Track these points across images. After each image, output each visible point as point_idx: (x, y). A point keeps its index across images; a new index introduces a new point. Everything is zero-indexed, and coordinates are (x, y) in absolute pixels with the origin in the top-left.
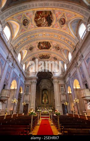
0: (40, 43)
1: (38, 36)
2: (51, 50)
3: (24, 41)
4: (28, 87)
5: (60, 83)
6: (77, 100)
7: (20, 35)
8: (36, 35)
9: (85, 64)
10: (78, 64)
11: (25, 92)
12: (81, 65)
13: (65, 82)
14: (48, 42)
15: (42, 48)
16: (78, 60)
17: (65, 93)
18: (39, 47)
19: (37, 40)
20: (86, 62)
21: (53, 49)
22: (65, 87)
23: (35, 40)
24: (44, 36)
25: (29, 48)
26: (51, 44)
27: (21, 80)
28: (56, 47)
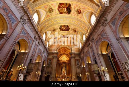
0: (61, 26)
1: (60, 21)
2: (70, 31)
3: (49, 24)
4: (50, 60)
5: (76, 58)
6: (88, 74)
7: (46, 20)
8: (58, 20)
9: (95, 45)
10: (90, 44)
11: (47, 65)
12: (92, 45)
13: (80, 57)
14: (67, 26)
15: (63, 30)
16: (90, 41)
17: (80, 67)
18: (60, 29)
19: (59, 24)
20: (95, 44)
21: (71, 31)
22: (80, 61)
23: (57, 24)
24: (64, 21)
25: (52, 30)
26: (70, 27)
27: (44, 55)
28: (73, 30)
